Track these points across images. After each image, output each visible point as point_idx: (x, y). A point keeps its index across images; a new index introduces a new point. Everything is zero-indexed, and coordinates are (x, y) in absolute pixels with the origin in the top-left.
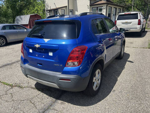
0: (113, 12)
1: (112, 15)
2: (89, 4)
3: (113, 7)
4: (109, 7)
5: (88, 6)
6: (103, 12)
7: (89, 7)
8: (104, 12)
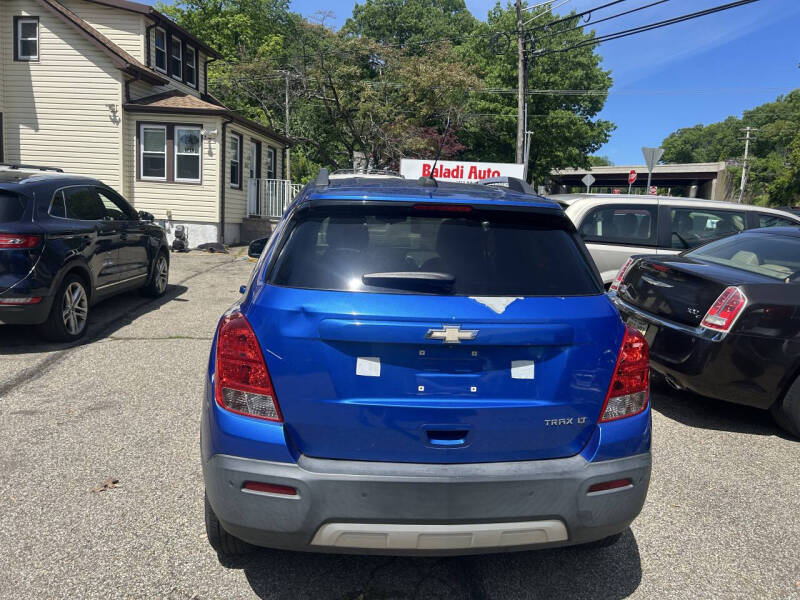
0: (249, 158)
1: (246, 172)
2: (118, 101)
3: (247, 134)
4: (233, 132)
5: (114, 112)
6: (205, 151)
7: (120, 114)
8: (211, 154)
